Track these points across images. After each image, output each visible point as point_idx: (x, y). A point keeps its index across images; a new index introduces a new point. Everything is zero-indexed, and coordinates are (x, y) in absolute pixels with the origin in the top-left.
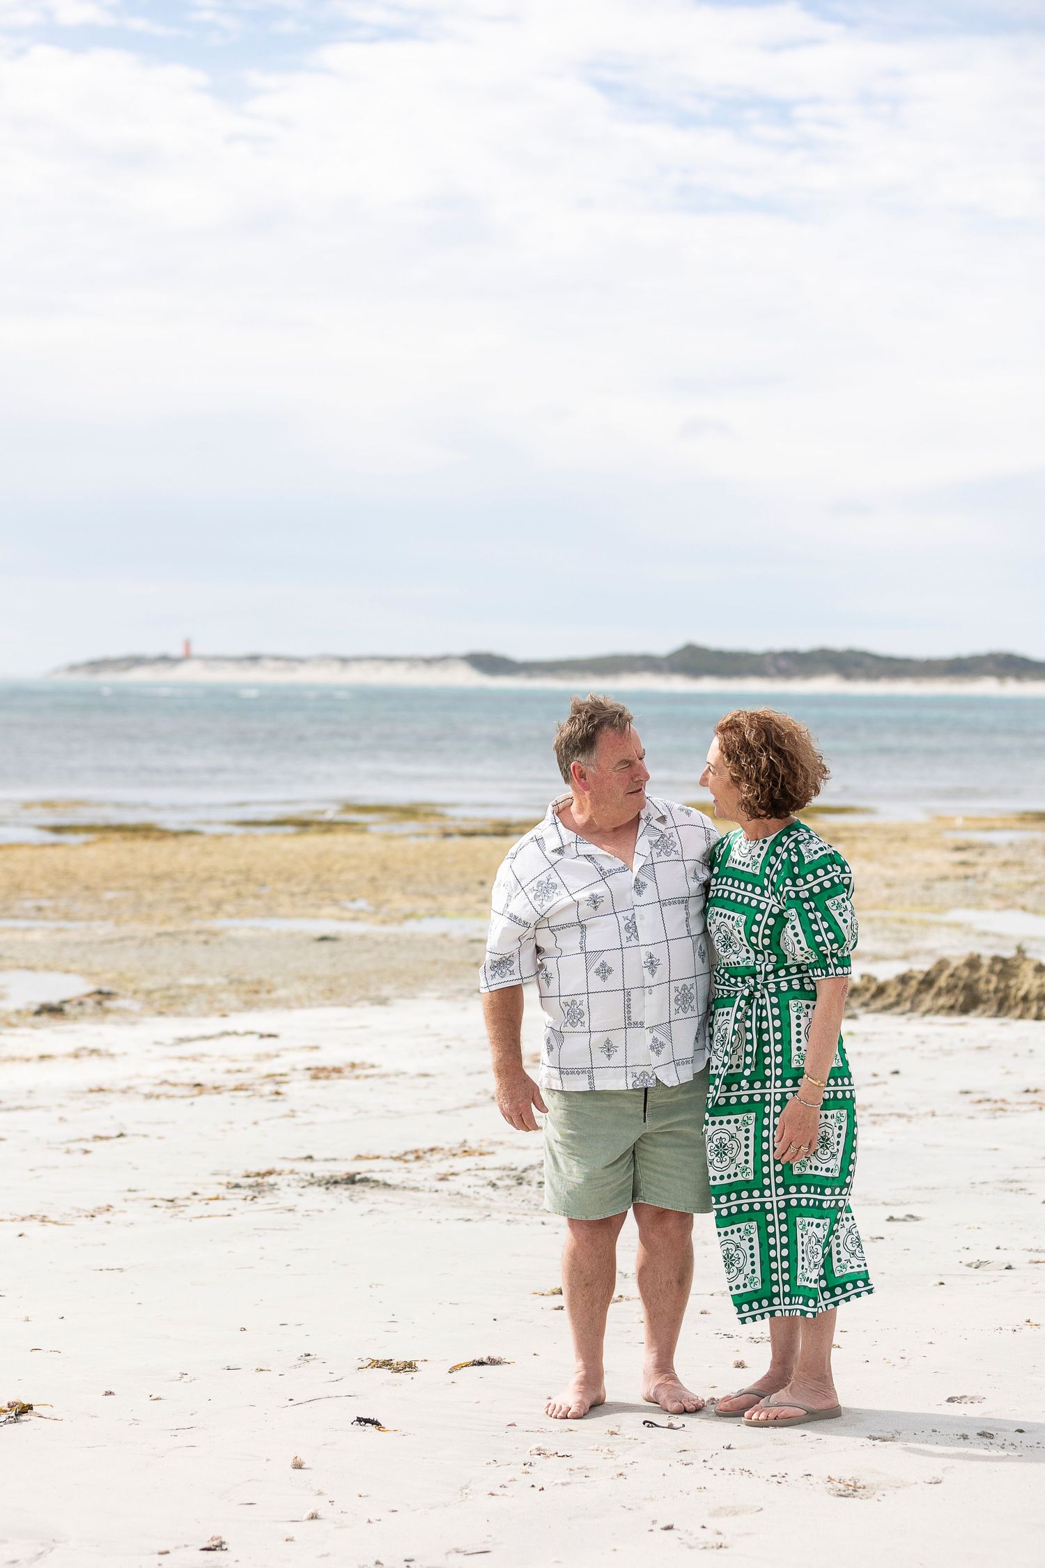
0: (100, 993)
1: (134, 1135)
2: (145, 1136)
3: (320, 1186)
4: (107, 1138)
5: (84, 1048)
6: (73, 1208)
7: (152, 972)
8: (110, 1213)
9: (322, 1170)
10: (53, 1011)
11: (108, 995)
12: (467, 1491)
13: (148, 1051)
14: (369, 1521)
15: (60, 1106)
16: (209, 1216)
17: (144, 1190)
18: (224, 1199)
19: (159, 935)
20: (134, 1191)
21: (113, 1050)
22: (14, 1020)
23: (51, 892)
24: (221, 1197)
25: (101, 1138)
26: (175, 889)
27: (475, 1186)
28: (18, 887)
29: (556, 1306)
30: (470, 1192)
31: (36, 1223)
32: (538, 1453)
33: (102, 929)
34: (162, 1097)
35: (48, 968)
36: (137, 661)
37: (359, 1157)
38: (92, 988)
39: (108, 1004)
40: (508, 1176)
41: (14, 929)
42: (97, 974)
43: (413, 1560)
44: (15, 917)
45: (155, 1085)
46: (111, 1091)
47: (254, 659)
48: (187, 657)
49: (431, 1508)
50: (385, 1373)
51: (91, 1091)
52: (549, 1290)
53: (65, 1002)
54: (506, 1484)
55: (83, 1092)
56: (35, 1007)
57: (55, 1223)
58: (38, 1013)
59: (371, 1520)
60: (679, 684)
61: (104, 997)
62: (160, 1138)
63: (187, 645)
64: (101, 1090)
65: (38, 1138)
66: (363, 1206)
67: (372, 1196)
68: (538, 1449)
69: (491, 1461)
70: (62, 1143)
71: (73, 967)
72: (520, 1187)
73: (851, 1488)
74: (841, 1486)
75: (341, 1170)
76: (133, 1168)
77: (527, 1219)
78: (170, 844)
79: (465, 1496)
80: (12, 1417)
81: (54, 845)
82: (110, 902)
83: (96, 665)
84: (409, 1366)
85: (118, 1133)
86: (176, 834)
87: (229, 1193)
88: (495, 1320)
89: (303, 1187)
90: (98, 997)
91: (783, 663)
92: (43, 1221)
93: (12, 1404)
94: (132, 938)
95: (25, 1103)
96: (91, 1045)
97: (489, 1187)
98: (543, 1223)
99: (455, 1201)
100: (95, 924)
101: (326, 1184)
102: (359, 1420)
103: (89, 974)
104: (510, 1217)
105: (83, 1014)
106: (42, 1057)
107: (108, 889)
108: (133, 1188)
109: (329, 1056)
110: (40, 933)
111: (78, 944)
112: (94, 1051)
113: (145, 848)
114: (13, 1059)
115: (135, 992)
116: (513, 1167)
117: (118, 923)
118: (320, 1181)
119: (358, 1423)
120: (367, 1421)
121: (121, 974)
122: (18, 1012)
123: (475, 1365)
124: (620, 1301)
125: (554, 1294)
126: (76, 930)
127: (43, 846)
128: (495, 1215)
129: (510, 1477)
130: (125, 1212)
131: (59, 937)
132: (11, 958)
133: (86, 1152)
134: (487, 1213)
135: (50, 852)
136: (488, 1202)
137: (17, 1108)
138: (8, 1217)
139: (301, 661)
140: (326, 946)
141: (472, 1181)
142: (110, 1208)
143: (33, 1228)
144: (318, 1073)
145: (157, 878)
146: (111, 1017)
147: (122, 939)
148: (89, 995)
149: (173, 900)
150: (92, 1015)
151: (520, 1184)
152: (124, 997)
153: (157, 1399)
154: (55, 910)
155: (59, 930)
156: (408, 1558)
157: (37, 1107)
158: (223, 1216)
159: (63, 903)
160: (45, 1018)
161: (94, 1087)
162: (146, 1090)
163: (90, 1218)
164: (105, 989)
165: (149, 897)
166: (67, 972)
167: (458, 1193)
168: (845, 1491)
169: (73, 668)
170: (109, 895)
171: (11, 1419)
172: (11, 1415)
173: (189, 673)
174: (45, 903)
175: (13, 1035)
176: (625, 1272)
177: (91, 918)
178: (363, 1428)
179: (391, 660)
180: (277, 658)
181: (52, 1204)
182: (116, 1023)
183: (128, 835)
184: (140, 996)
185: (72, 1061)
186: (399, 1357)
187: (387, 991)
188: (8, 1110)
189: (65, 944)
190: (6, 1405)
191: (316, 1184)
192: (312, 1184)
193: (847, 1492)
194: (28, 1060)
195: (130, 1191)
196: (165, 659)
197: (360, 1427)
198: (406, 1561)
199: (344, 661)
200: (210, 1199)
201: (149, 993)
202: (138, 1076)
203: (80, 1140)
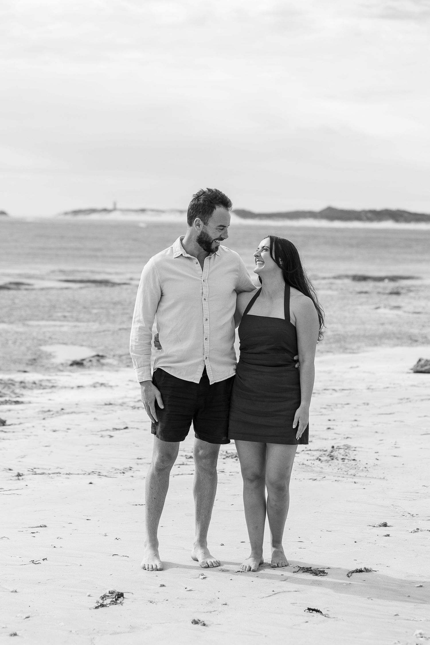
0: (98, 356)
1: (132, 428)
2: (137, 429)
3: (232, 458)
4: (119, 429)
5: (98, 383)
6: (112, 468)
7: (120, 346)
8: (132, 471)
10: (78, 364)
11: (102, 357)
13: (128, 385)
15: (93, 412)
16: (182, 474)
17: (145, 458)
18: (187, 465)
19: (120, 329)
20: (141, 459)
21: (111, 384)
22: (61, 368)
23: (69, 309)
24: (185, 464)
25: (117, 429)
26: (124, 309)
27: (310, 460)
28: (54, 307)
29: (386, 534)
30: (309, 463)
31: (96, 476)
32: (421, 636)
33: (95, 326)
34: (140, 408)
35: (73, 344)
36: (93, 211)
38: (94, 353)
39: (103, 361)
40: (324, 454)
41: (55, 326)
42: (95, 347)
44: (54, 320)
45: (135, 402)
46: (115, 405)
47: (143, 211)
48: (115, 209)
50: (309, 575)
51: (106, 404)
52: (377, 524)
53: (83, 360)
55: (102, 405)
56: (70, 362)
57: (106, 476)
58: (72, 365)
60: (324, 224)
61: (100, 358)
62: (145, 430)
63: (115, 204)
64: (110, 404)
65: (86, 429)
68: (421, 634)
70: (98, 432)
71: (84, 343)
72: (333, 461)
76: (136, 446)
77: (345, 479)
78: (117, 289)
80: (114, 601)
81: (67, 288)
82: (96, 314)
83: (76, 212)
84: (322, 572)
85: (125, 427)
86: (119, 284)
87: (188, 461)
88: (355, 542)
89: (224, 459)
90: (97, 358)
91: (369, 215)
92: (99, 475)
93: (111, 592)
94: (109, 331)
95: (76, 410)
96: (101, 381)
97: (318, 461)
98: (355, 483)
99: (304, 469)
100: (91, 324)
101: (235, 457)
102: (309, 609)
103: (91, 347)
104: (337, 479)
105: (92, 365)
106: (79, 387)
107: (94, 308)
108: (140, 458)
110: (67, 327)
111: (85, 333)
112: (102, 384)
113: (107, 290)
114: (65, 387)
115: (114, 356)
116: (325, 449)
117: (100, 323)
118: (232, 456)
119: (308, 611)
120: (314, 610)
121: (106, 347)
122: (62, 364)
123: (358, 572)
124: (417, 532)
125: (380, 526)
126: (82, 326)
127: (62, 289)
128: (327, 477)
130: (139, 471)
131: (76, 330)
132: (55, 339)
133: (111, 437)
134: (324, 476)
135: (65, 291)
136: (321, 469)
137: (72, 413)
138: (80, 472)
139: (163, 212)
141: (308, 457)
142: (131, 469)
143: (94, 478)
145: (115, 304)
146: (105, 368)
147: (104, 331)
148: (93, 357)
149: (123, 314)
150: (96, 366)
151: (333, 459)
152: (109, 358)
153: (190, 590)
154: (72, 317)
155: (75, 326)
157: (82, 412)
158: (189, 474)
159: (75, 314)
160: (75, 367)
161: (108, 403)
162: (132, 404)
163: (122, 474)
164: (101, 354)
165: (112, 312)
166: (82, 346)
167: (303, 464)
169: (66, 213)
170: (95, 311)
171: (113, 602)
172: (113, 600)
173: (115, 217)
174: (67, 314)
175: (62, 375)
176: (412, 513)
177: (88, 321)
178: (314, 615)
180: (152, 210)
181: (101, 465)
182: (109, 371)
183: (98, 284)
184: (116, 358)
185: (93, 389)
186: (315, 566)
188: (68, 413)
189: (79, 333)
190: (108, 592)
191: (230, 457)
192: (227, 457)
194: (72, 388)
195: (138, 459)
196: (105, 210)
197: (309, 613)
200: (180, 465)
201: (120, 356)
202: (126, 397)
203: (107, 430)
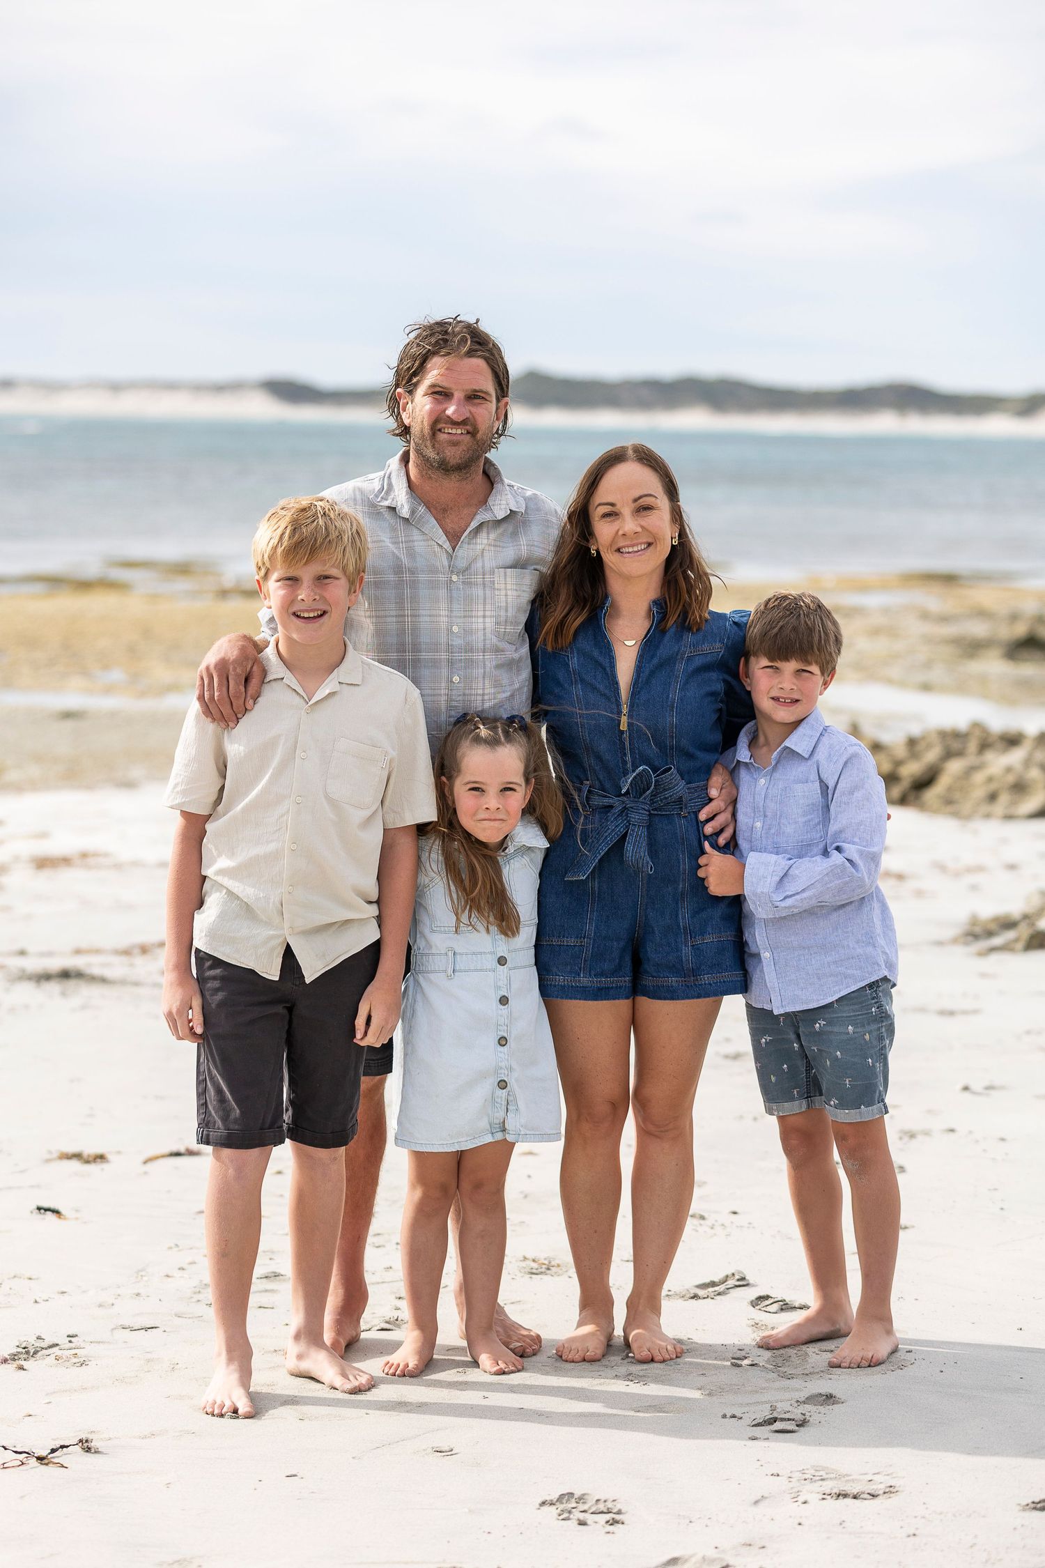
3: (30, 981)
9: (34, 964)
12: (143, 1273)
14: (36, 1302)
37: (78, 952)
43: (77, 1336)
49: (102, 1290)
50: (75, 1165)
54: (185, 1266)
59: (38, 1300)
66: (76, 1001)
67: (84, 993)
69: (173, 1245)
73: (544, 1266)
74: (535, 1265)
75: (55, 964)
79: (140, 1277)
84: (101, 1158)
89: (12, 982)
101: (37, 979)
102: (39, 1209)
109: (56, 846)
118: (31, 976)
119: (37, 1211)
120: (46, 1210)
123: (172, 1156)
129: (190, 1260)
140: (69, 725)
144: (43, 863)
156: (71, 1334)
168: (537, 1269)
178: (42, 1216)
179: (171, 386)
186: (90, 1150)
187: (136, 772)
191: (26, 980)
192: (21, 979)
193: (540, 1270)
197: (38, 1215)
198: (68, 1336)
199: (116, 387)
